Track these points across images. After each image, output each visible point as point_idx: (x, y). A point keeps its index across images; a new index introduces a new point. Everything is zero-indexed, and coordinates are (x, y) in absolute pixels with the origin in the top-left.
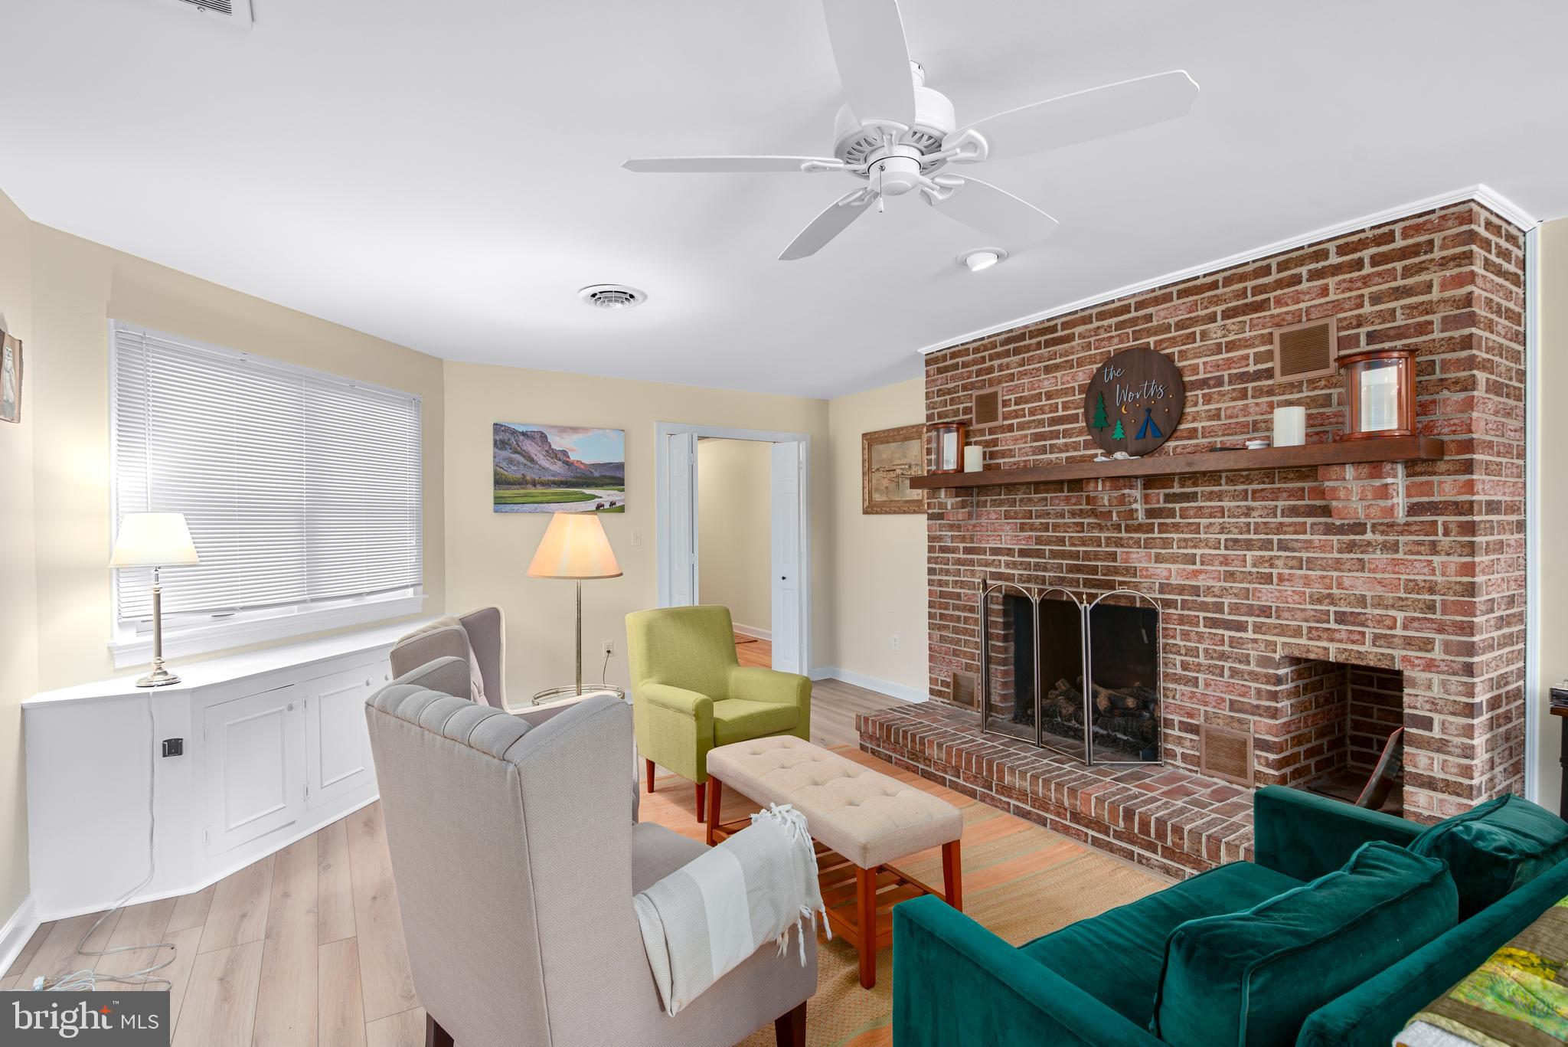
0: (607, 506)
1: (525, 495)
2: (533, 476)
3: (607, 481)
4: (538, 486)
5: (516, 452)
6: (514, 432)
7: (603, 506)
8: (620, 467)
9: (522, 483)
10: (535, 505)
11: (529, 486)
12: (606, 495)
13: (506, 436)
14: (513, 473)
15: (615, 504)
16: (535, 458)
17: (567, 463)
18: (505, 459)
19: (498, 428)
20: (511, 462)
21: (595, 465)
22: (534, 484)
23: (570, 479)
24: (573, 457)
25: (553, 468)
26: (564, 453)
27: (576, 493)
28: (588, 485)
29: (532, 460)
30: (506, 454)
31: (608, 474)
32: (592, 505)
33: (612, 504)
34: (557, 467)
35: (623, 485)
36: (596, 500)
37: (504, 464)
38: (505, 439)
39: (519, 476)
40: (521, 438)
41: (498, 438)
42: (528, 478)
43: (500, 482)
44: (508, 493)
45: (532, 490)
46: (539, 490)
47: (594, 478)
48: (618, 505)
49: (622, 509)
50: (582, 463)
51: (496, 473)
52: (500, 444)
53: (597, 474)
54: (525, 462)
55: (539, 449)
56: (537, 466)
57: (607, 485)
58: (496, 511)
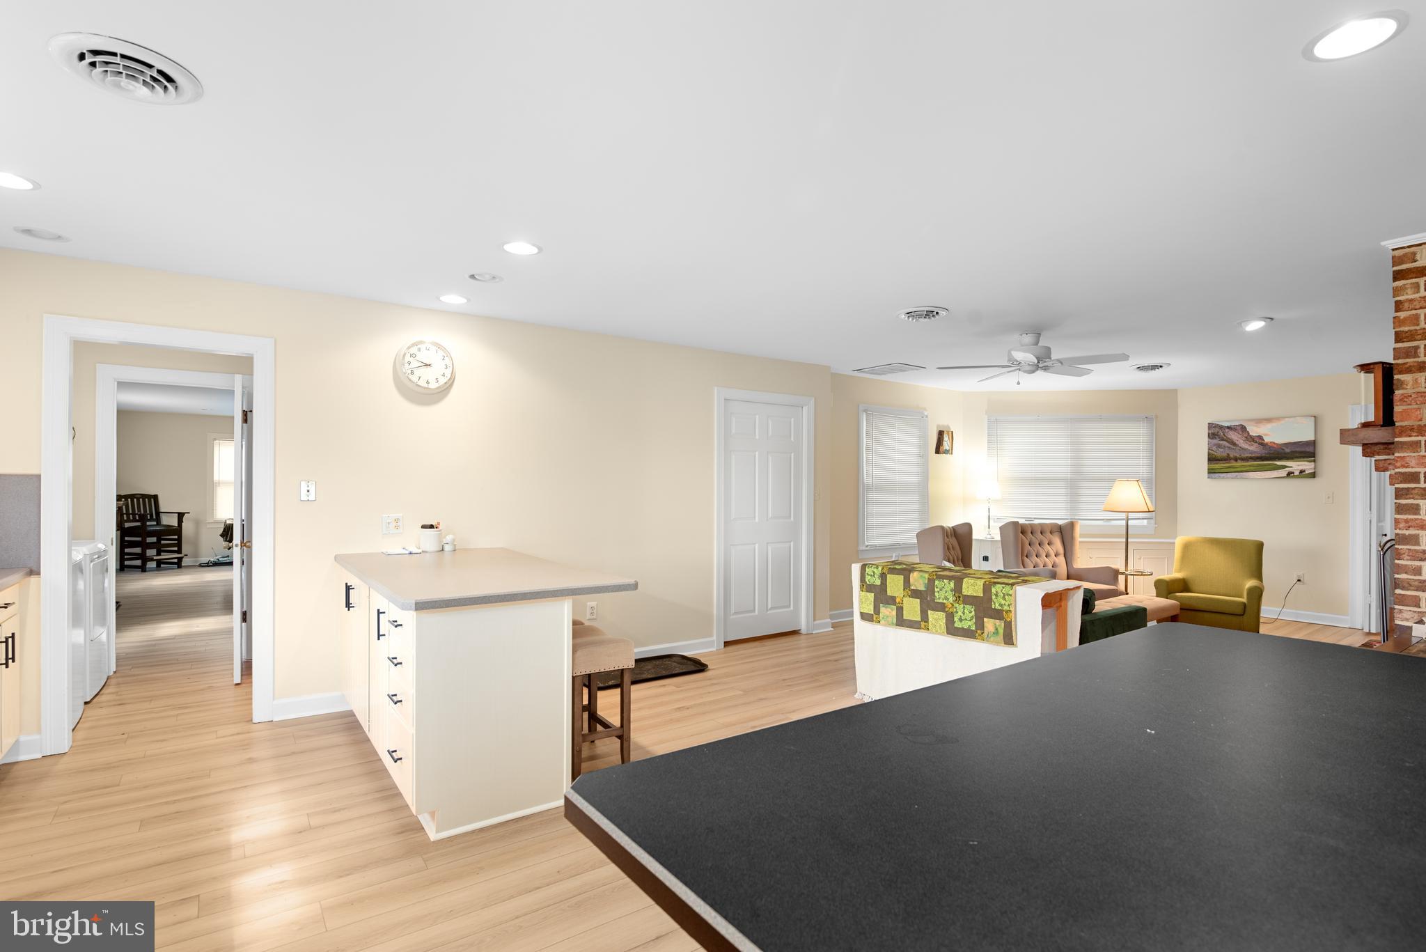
0: (1297, 473)
1: (1229, 467)
2: (1235, 455)
3: (1297, 455)
4: (1239, 461)
5: (1223, 440)
6: (1221, 427)
7: (1293, 473)
8: (1313, 443)
9: (1227, 459)
10: (1237, 473)
11: (1232, 461)
12: (1296, 466)
13: (1216, 430)
14: (1220, 453)
15: (1304, 471)
16: (1237, 443)
17: (1262, 444)
18: (1215, 445)
19: (1211, 426)
20: (1219, 446)
21: (1287, 445)
22: (1236, 459)
23: (1264, 455)
24: (1267, 439)
25: (1251, 448)
26: (1260, 437)
27: (1269, 465)
28: (1280, 459)
29: (1234, 444)
30: (1215, 441)
31: (1298, 449)
32: (1284, 473)
33: (1302, 472)
34: (1254, 448)
35: (1314, 457)
36: (1287, 469)
37: (1214, 448)
38: (1216, 432)
39: (1225, 455)
40: (1227, 430)
41: (1210, 432)
42: (1231, 456)
43: (1212, 459)
44: (1217, 466)
45: (1234, 464)
46: (1239, 463)
47: (1285, 453)
48: (1307, 472)
49: (1313, 475)
50: (1274, 443)
51: (1209, 454)
52: (1212, 436)
53: (1288, 450)
54: (1230, 446)
55: (1240, 436)
56: (1238, 448)
57: (1297, 458)
58: (1208, 478)
